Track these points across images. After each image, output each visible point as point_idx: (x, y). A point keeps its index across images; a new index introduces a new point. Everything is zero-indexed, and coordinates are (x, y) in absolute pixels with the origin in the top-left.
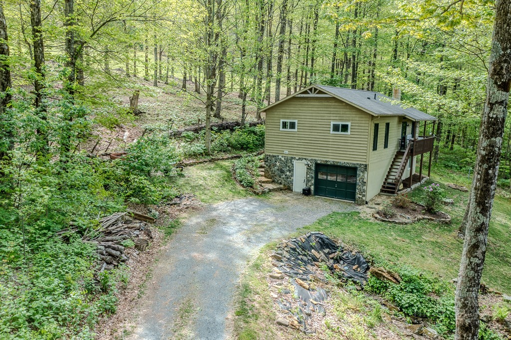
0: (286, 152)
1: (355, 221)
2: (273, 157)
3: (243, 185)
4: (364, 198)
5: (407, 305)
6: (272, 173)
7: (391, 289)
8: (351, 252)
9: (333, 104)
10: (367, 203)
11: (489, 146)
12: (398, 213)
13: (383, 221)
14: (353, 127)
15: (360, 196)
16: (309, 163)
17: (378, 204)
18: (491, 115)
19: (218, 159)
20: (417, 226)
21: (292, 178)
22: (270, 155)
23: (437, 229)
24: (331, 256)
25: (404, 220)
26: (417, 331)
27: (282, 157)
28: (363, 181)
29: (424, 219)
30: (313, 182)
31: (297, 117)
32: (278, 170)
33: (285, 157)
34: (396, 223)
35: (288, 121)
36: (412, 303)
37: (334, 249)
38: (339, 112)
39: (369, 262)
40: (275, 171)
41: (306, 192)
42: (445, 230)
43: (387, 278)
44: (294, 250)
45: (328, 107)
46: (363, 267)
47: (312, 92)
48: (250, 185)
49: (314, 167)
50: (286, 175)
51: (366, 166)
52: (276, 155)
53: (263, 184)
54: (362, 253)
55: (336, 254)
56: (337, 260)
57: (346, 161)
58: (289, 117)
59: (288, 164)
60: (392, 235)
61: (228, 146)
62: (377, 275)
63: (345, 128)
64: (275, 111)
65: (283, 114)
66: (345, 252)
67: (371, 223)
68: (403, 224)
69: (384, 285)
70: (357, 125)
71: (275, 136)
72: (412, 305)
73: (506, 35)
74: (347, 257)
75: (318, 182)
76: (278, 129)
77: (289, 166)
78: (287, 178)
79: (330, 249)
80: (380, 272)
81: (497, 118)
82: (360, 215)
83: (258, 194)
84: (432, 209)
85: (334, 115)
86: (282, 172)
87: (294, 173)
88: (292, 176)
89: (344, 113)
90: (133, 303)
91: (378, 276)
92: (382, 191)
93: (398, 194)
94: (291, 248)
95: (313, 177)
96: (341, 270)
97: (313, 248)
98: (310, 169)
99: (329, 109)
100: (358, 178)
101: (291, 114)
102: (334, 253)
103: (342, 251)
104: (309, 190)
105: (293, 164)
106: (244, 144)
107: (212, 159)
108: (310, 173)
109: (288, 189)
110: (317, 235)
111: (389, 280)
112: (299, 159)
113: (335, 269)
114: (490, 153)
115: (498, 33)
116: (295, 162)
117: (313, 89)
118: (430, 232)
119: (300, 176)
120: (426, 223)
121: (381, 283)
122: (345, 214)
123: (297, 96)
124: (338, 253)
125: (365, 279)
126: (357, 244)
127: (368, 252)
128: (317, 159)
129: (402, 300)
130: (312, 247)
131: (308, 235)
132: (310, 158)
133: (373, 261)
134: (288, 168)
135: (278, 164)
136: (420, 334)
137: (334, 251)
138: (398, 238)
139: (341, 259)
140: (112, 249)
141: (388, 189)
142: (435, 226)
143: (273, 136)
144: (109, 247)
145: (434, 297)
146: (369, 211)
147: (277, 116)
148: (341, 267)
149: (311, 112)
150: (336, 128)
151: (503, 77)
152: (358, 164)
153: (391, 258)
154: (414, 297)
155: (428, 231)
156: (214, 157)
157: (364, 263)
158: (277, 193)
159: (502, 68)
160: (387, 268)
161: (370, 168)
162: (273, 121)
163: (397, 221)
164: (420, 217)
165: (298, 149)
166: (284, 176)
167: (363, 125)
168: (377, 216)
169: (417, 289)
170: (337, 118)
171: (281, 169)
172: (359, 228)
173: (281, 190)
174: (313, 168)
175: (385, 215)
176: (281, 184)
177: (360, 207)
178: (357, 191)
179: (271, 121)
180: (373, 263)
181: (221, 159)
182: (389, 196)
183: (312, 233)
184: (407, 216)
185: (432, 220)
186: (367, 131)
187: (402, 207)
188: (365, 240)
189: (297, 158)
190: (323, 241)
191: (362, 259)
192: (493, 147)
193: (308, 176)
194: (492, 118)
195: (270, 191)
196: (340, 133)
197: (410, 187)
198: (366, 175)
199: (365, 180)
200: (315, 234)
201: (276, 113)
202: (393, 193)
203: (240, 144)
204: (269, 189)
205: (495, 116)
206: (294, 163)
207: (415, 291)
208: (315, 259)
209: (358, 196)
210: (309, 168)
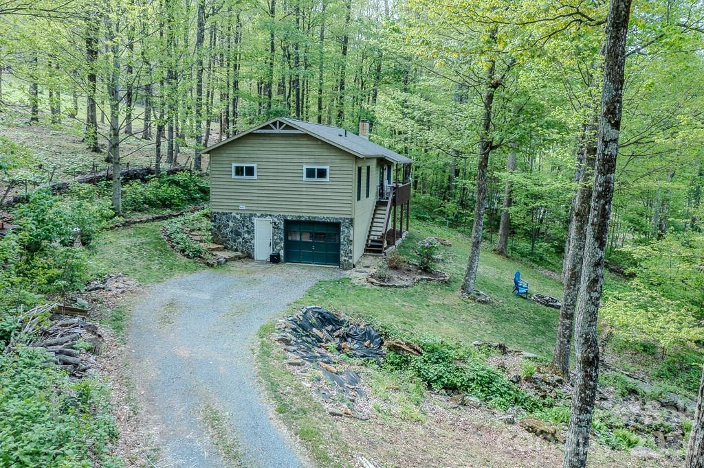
0: (243, 207)
1: (349, 288)
2: (224, 215)
3: (188, 256)
4: (351, 261)
5: (436, 378)
6: (222, 237)
7: (415, 362)
8: (359, 325)
9: (306, 142)
10: (354, 266)
11: (605, 182)
12: (394, 275)
13: (381, 286)
14: (332, 172)
15: (345, 258)
16: (276, 220)
17: (368, 267)
18: (606, 152)
19: (135, 223)
20: (419, 288)
21: (252, 242)
22: (218, 213)
23: (439, 289)
24: (336, 334)
25: (403, 283)
26: (460, 402)
27: (237, 214)
28: (348, 239)
29: (422, 279)
30: (282, 245)
31: (256, 160)
32: (232, 232)
33: (241, 214)
34: (396, 287)
35: (244, 165)
36: (441, 374)
37: (339, 325)
38: (313, 153)
39: (381, 335)
40: (227, 234)
41: (275, 259)
42: (447, 290)
43: (407, 351)
44: (294, 330)
45: (299, 146)
46: (376, 342)
47: (276, 127)
48: (197, 255)
49: (283, 225)
50: (243, 239)
51: (351, 220)
52: (228, 211)
53: (214, 253)
54: (372, 326)
55: (342, 330)
56: (344, 338)
57: (325, 216)
58: (245, 159)
59: (246, 223)
60: (397, 302)
61: (145, 203)
62: (395, 349)
63: (322, 173)
64: (222, 152)
65: (236, 156)
66: (351, 326)
67: (369, 290)
68: (403, 287)
69: (405, 359)
70: (337, 169)
71: (225, 187)
72: (441, 377)
73: (618, 77)
74: (355, 332)
75: (289, 245)
76: (230, 177)
77: (247, 226)
78: (246, 242)
79: (334, 325)
80: (398, 345)
81: (611, 155)
82: (352, 281)
83: (212, 266)
84: (427, 267)
85: (307, 157)
86: (238, 234)
87: (255, 235)
88: (253, 238)
89: (319, 154)
90: (132, 421)
91: (397, 350)
92: (366, 251)
93: (385, 253)
94: (291, 328)
95: (282, 239)
96: (351, 349)
97: (314, 327)
98: (278, 228)
99: (300, 150)
100: (342, 237)
101: (247, 156)
102: (339, 329)
103: (348, 326)
104: (278, 256)
105: (253, 223)
106: (166, 199)
107: (126, 222)
108: (277, 233)
109: (249, 256)
110: (314, 310)
111: (409, 352)
112: (262, 216)
113: (344, 349)
114: (606, 189)
115: (610, 74)
116: (255, 220)
117: (278, 122)
118: (433, 294)
119: (264, 238)
120: (426, 284)
121: (401, 357)
122: (334, 281)
123: (255, 132)
124: (343, 330)
125: (381, 355)
126: (363, 315)
127: (378, 322)
128: (286, 214)
129: (429, 373)
130: (312, 326)
131: (304, 310)
132: (276, 214)
133: (386, 333)
134: (246, 229)
135: (231, 224)
136: (464, 404)
137: (338, 327)
138: (405, 304)
139: (348, 336)
140: (66, 355)
141: (374, 248)
142: (436, 286)
143: (222, 187)
144: (61, 352)
145: (461, 365)
146: (360, 275)
147: (227, 159)
148: (349, 344)
149: (275, 153)
150: (310, 173)
151: (616, 117)
152: (341, 218)
153: (404, 327)
154: (441, 368)
155: (431, 292)
156: (128, 220)
157: (377, 337)
158: (236, 263)
159: (615, 108)
160: (405, 339)
161: (356, 222)
162: (221, 166)
163: (397, 285)
164: (419, 277)
165: (259, 202)
166: (241, 240)
167: (345, 169)
168: (373, 280)
169: (442, 359)
170: (311, 161)
171: (236, 231)
172: (358, 296)
173: (240, 258)
174: (282, 227)
175: (381, 278)
176: (236, 250)
177: (348, 272)
178: (342, 252)
179: (217, 166)
180: (387, 336)
181: (139, 222)
182: (376, 256)
183: (308, 307)
184: (405, 278)
185: (431, 280)
186: (351, 176)
187: (395, 268)
188: (371, 310)
189: (259, 214)
190: (324, 317)
191: (373, 333)
192: (609, 183)
193: (276, 237)
194: (607, 155)
195: (226, 261)
196: (316, 179)
197: (394, 244)
198: (351, 232)
199: (351, 238)
200: (311, 309)
201: (225, 155)
202: (380, 252)
203: (159, 200)
204: (225, 258)
205: (609, 153)
206: (255, 222)
207: (441, 361)
208: (319, 340)
209: (343, 258)
210: (276, 226)
